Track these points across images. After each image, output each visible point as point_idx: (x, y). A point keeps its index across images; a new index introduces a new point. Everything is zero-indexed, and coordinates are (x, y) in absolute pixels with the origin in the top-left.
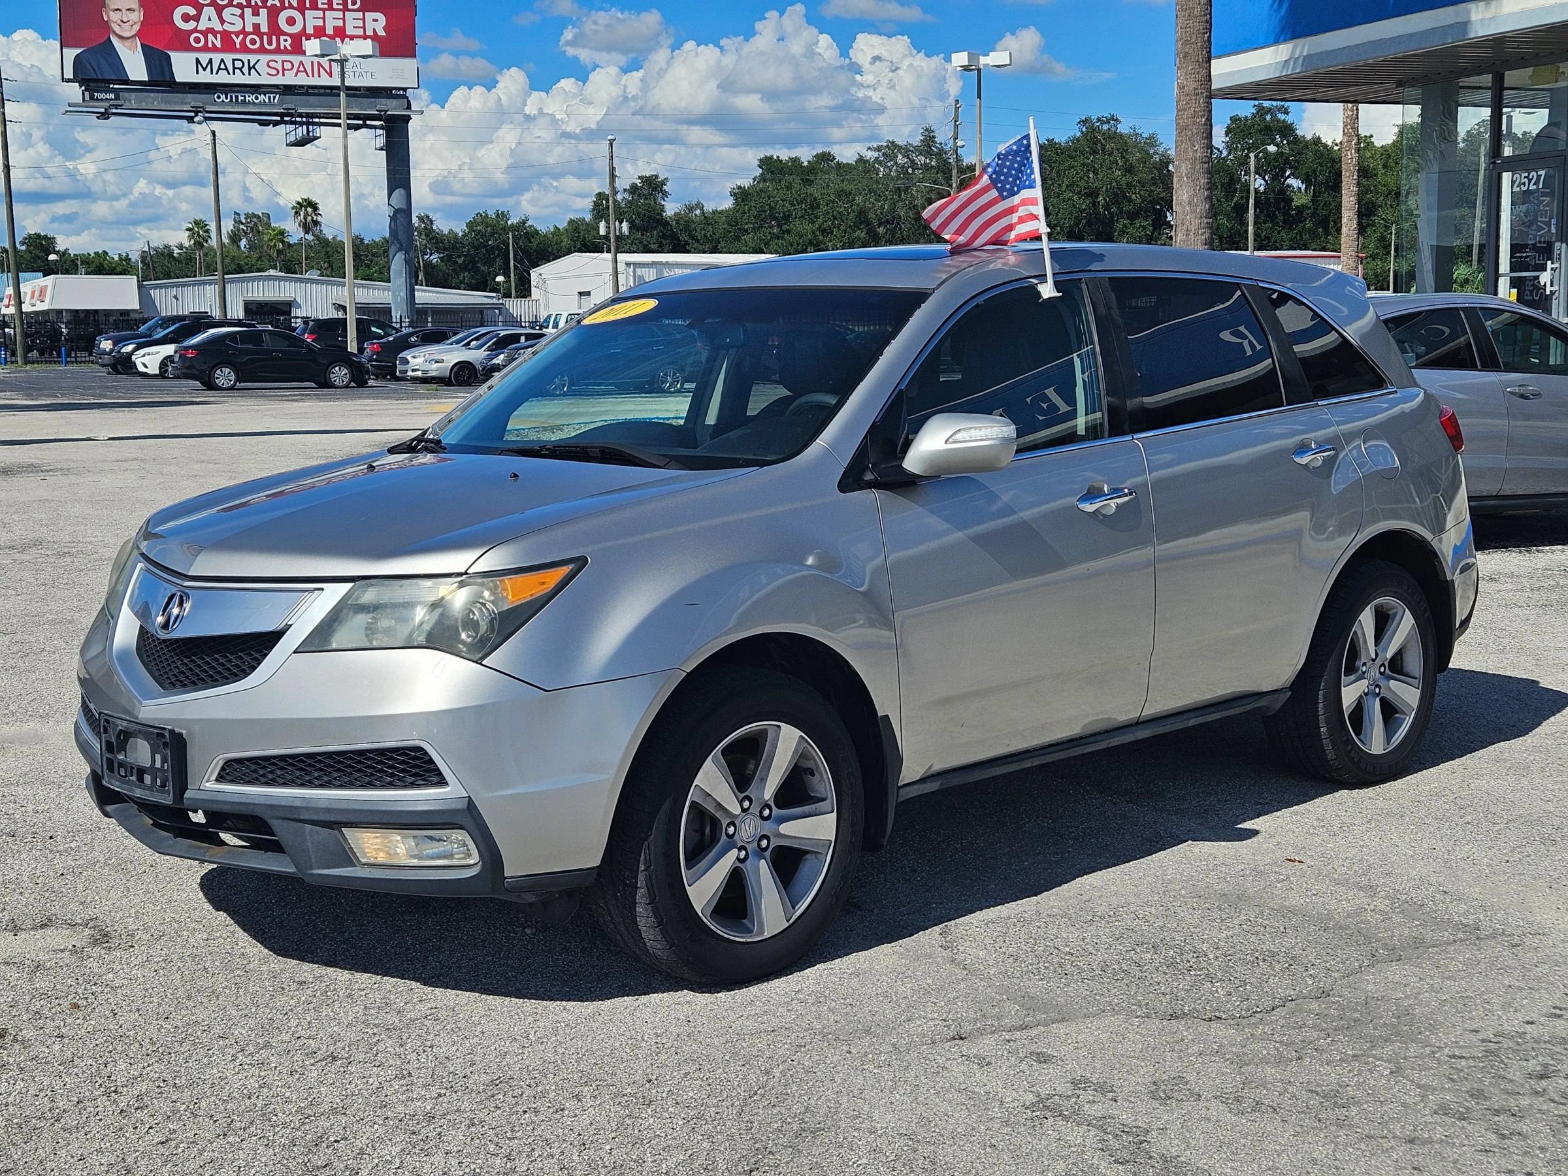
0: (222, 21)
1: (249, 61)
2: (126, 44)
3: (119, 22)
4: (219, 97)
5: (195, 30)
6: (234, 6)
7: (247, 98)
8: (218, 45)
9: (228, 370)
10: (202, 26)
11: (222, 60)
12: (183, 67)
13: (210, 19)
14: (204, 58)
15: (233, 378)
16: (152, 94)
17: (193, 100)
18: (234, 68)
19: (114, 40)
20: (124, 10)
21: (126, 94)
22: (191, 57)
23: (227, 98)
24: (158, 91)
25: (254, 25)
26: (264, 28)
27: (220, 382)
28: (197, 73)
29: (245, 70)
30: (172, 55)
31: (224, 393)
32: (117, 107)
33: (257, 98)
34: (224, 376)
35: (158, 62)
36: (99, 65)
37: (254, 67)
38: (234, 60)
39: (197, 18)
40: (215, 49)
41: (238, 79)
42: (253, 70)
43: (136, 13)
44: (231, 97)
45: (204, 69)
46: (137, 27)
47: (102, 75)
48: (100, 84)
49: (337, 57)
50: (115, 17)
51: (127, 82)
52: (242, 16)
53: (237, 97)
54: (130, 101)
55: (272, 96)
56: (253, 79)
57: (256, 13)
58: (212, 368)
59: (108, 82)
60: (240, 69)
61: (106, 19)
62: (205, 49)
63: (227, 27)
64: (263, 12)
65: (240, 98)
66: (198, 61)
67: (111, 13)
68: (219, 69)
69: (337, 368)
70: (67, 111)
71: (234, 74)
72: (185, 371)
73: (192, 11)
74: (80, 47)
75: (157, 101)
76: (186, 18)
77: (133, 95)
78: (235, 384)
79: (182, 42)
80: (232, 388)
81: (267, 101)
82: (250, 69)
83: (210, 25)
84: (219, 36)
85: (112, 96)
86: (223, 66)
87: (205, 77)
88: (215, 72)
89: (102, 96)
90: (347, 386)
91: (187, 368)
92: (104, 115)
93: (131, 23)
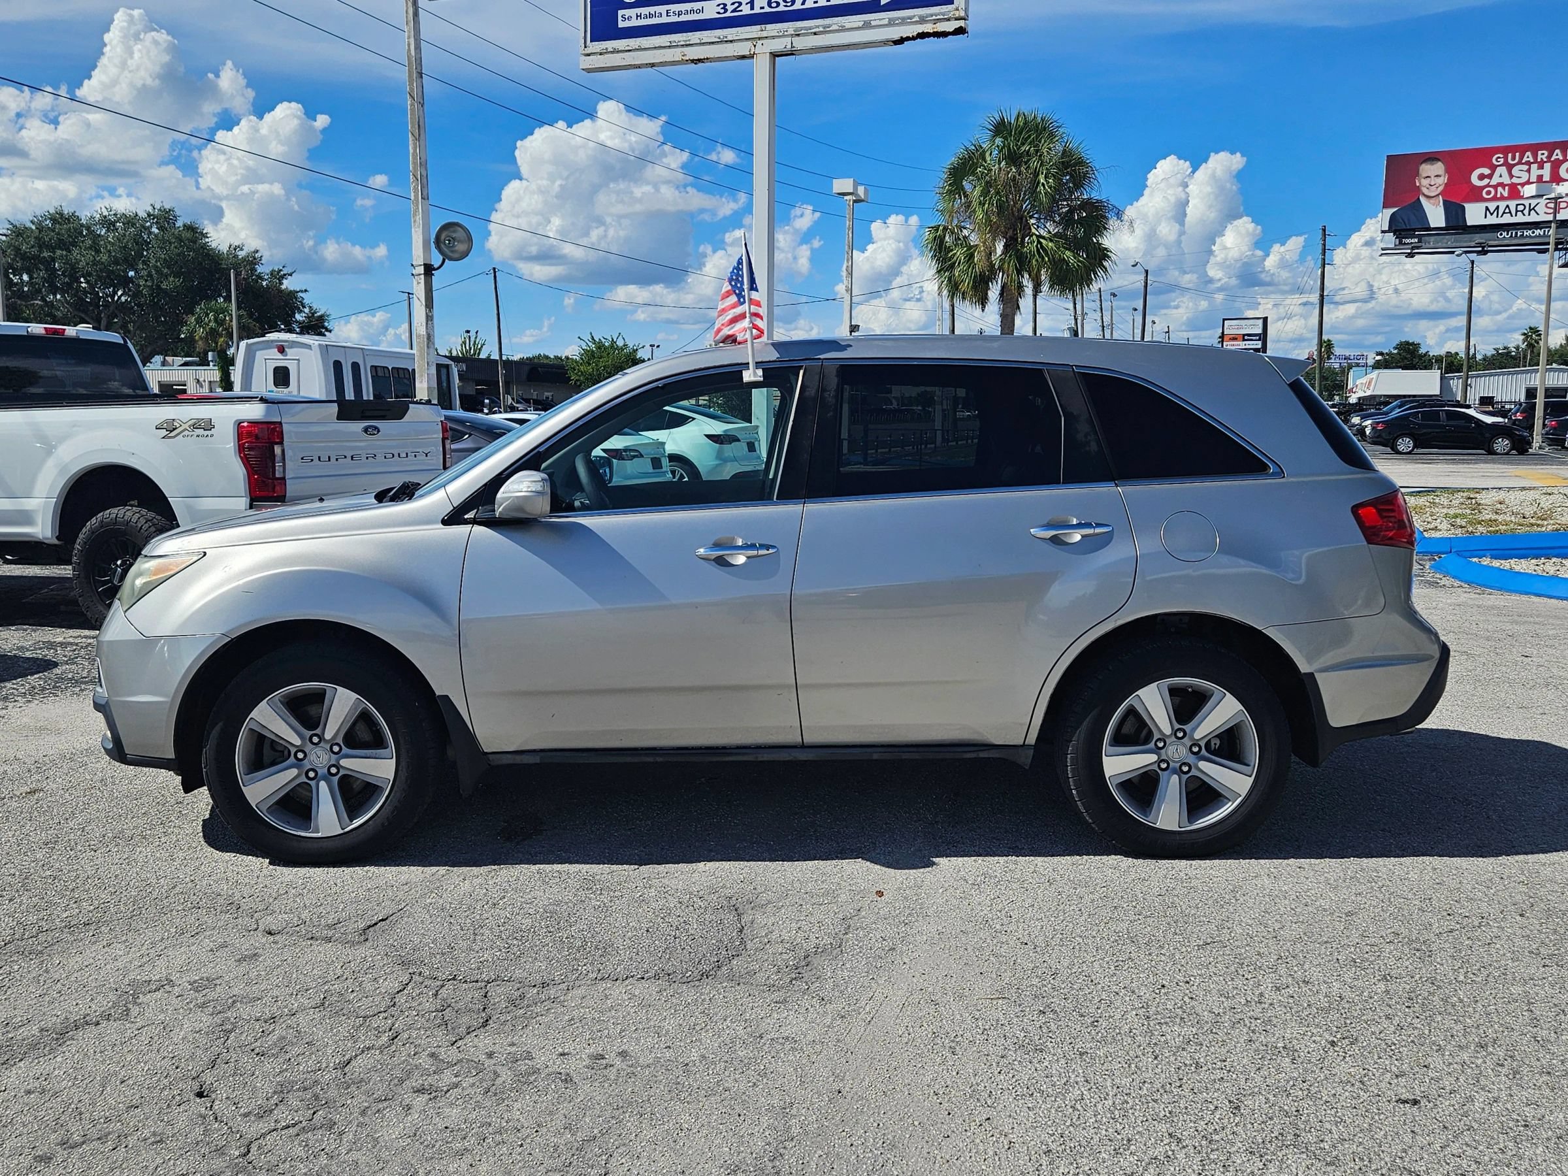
0: (1511, 176)
1: (1530, 204)
2: (1431, 201)
3: (1428, 186)
4: (1501, 234)
5: (1488, 186)
6: (1523, 164)
7: (1525, 233)
8: (1506, 194)
9: (1408, 440)
10: (1494, 182)
11: (1508, 206)
12: (1475, 214)
13: (1501, 176)
14: (1492, 206)
15: (1411, 445)
16: (1447, 237)
17: (1479, 238)
18: (1517, 211)
19: (1422, 199)
20: (1432, 177)
21: (1427, 238)
22: (1482, 206)
23: (1508, 234)
24: (1452, 234)
25: (1538, 176)
26: (1547, 178)
27: (1401, 448)
28: (1486, 217)
29: (1526, 212)
30: (1467, 206)
31: (1404, 457)
32: (1418, 248)
33: (1533, 232)
34: (1405, 444)
35: (1455, 213)
36: (1409, 220)
37: (1533, 209)
38: (1517, 205)
39: (1490, 176)
40: (1502, 198)
41: (1520, 219)
42: (1533, 212)
43: (1442, 178)
44: (1512, 233)
45: (1492, 214)
46: (1441, 188)
47: (1410, 225)
48: (1409, 233)
49: (1552, 195)
50: (1425, 182)
51: (1429, 229)
52: (1529, 171)
53: (1516, 233)
54: (1429, 243)
55: (1547, 230)
56: (1534, 218)
57: (1541, 167)
58: (1396, 438)
59: (1415, 230)
60: (1522, 211)
61: (1418, 184)
62: (1495, 199)
63: (1515, 180)
64: (1547, 166)
65: (1519, 234)
66: (1487, 209)
67: (1423, 180)
68: (1504, 213)
69: (1500, 440)
70: (1382, 254)
71: (1516, 215)
72: (1374, 439)
73: (1486, 171)
74: (1396, 207)
75: (1450, 240)
76: (1482, 177)
77: (1432, 239)
78: (1413, 450)
79: (1476, 195)
80: (1409, 453)
81: (1542, 234)
82: (1530, 210)
83: (1501, 180)
84: (1507, 188)
85: (1416, 240)
86: (1507, 211)
87: (1492, 220)
88: (1500, 215)
89: (1408, 241)
90: (1507, 454)
91: (1377, 437)
92: (1411, 255)
93: (1437, 185)
